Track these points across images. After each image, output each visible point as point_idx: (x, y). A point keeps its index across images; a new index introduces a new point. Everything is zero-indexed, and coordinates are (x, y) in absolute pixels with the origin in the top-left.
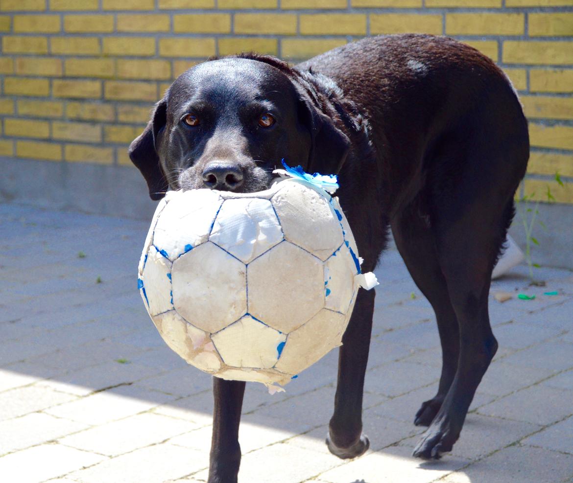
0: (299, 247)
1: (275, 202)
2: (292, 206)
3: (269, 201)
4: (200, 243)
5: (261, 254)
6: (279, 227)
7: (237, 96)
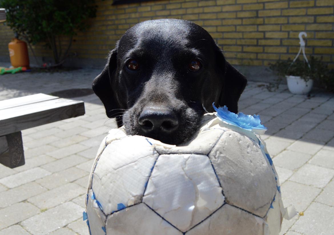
0: (240, 209)
1: (214, 159)
2: (232, 162)
3: (207, 158)
4: (133, 204)
5: (200, 221)
6: (220, 189)
7: (171, 45)
